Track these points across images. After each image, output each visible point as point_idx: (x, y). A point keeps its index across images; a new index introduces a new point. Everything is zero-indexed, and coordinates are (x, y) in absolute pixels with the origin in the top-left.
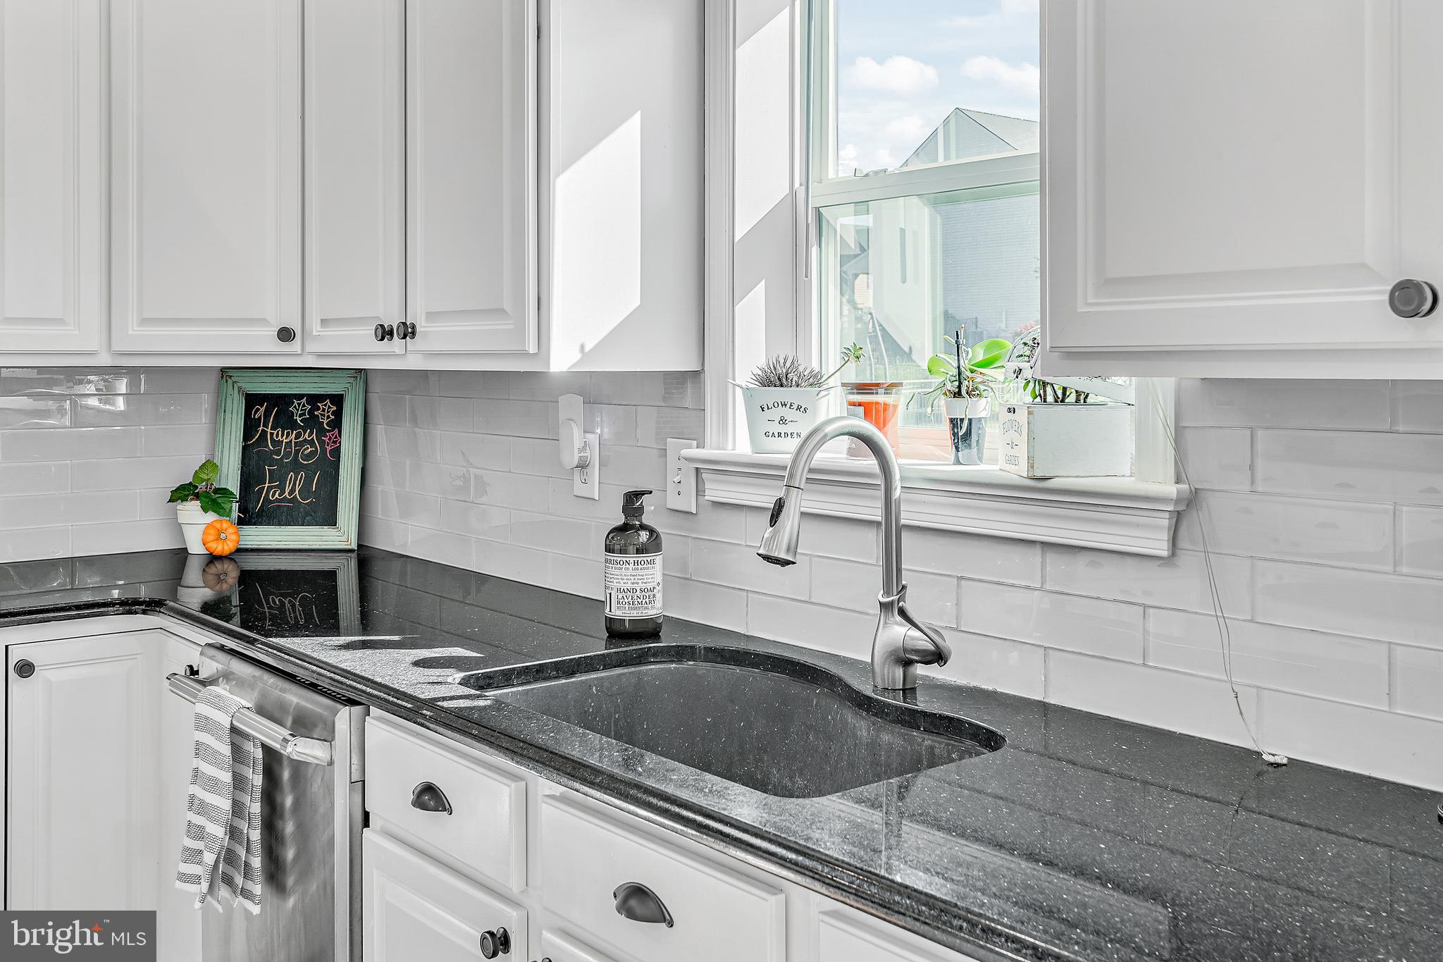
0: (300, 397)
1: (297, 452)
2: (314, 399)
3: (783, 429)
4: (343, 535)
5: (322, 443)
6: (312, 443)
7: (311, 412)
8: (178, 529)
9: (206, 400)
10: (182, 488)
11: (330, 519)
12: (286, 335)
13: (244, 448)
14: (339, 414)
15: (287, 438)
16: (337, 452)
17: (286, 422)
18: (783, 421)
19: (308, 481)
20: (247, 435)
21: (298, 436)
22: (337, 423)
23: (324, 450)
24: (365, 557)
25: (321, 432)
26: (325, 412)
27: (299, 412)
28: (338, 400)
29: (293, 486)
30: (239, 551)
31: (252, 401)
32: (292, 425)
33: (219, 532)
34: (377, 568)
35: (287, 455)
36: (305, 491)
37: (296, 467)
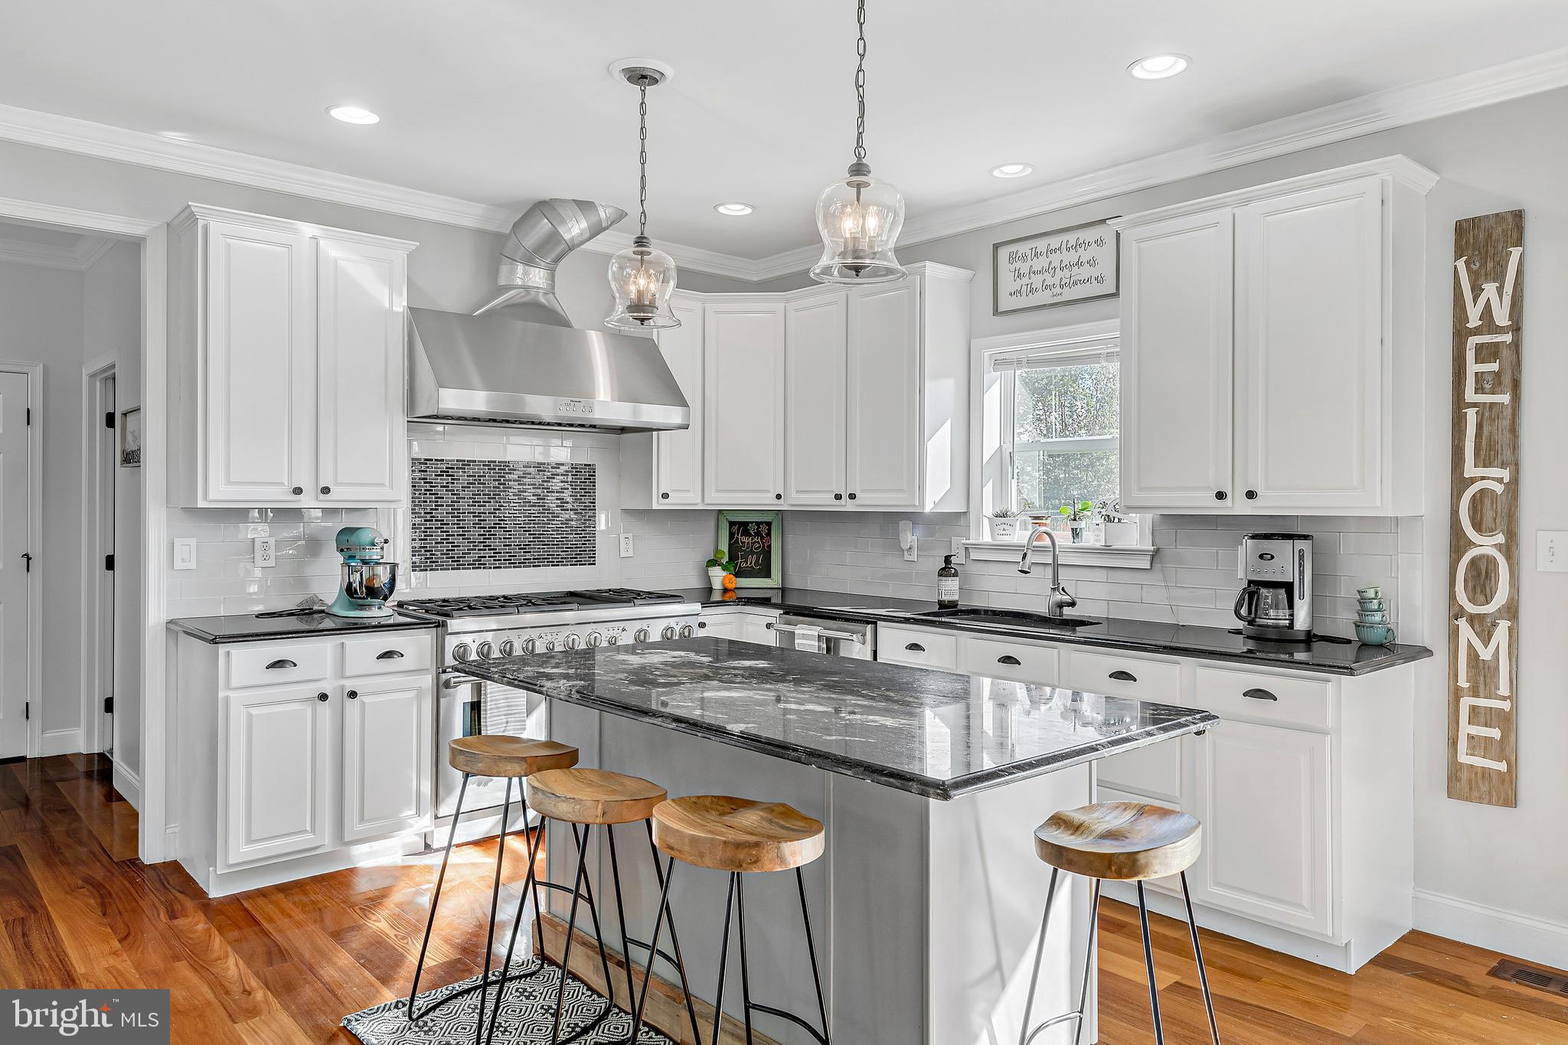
0: (752, 523)
1: (752, 546)
2: (758, 524)
3: (1004, 532)
4: (774, 581)
5: (763, 543)
6: (758, 542)
7: (757, 529)
8: (708, 579)
9: (712, 524)
10: (709, 561)
11: (768, 575)
12: (779, 497)
13: (730, 544)
14: (769, 530)
15: (745, 540)
16: (769, 546)
17: (746, 533)
18: (1004, 529)
19: (758, 559)
20: (730, 539)
21: (752, 539)
22: (769, 534)
23: (764, 546)
24: (783, 590)
25: (762, 538)
26: (764, 529)
27: (752, 529)
28: (769, 524)
29: (752, 560)
30: (736, 588)
31: (732, 524)
32: (749, 535)
33: (730, 579)
34: (789, 592)
35: (748, 548)
36: (757, 563)
37: (752, 553)
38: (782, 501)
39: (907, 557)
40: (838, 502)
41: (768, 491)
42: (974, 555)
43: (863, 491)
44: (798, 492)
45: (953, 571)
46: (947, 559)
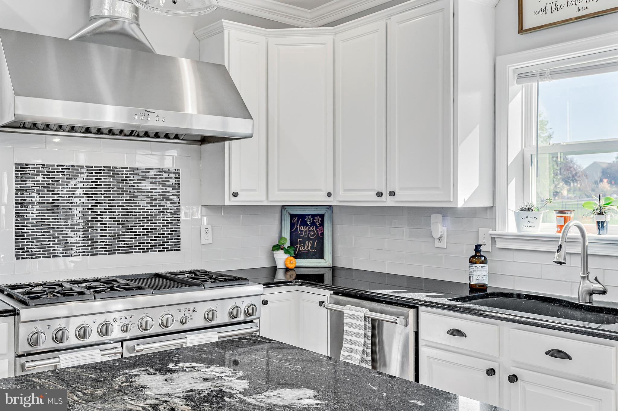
0: (308, 215)
1: (309, 234)
2: (313, 216)
3: (529, 225)
4: (326, 262)
5: (317, 231)
6: (313, 231)
7: (313, 220)
8: (274, 260)
9: (277, 216)
10: (274, 246)
11: (321, 257)
13: (291, 233)
14: (322, 221)
15: (304, 229)
16: (322, 234)
17: (304, 224)
18: (529, 222)
19: (313, 244)
20: (291, 229)
21: (309, 228)
22: (322, 224)
23: (318, 234)
24: (334, 270)
25: (317, 227)
26: (318, 221)
27: (309, 221)
28: (322, 216)
29: (308, 246)
30: (296, 267)
31: (292, 216)
32: (307, 225)
33: (291, 261)
34: (337, 273)
35: (305, 235)
36: (312, 247)
37: (309, 239)
38: (331, 198)
39: (437, 244)
40: (379, 199)
41: (320, 190)
42: (500, 244)
43: (401, 189)
44: (345, 190)
45: (483, 259)
46: (477, 248)
